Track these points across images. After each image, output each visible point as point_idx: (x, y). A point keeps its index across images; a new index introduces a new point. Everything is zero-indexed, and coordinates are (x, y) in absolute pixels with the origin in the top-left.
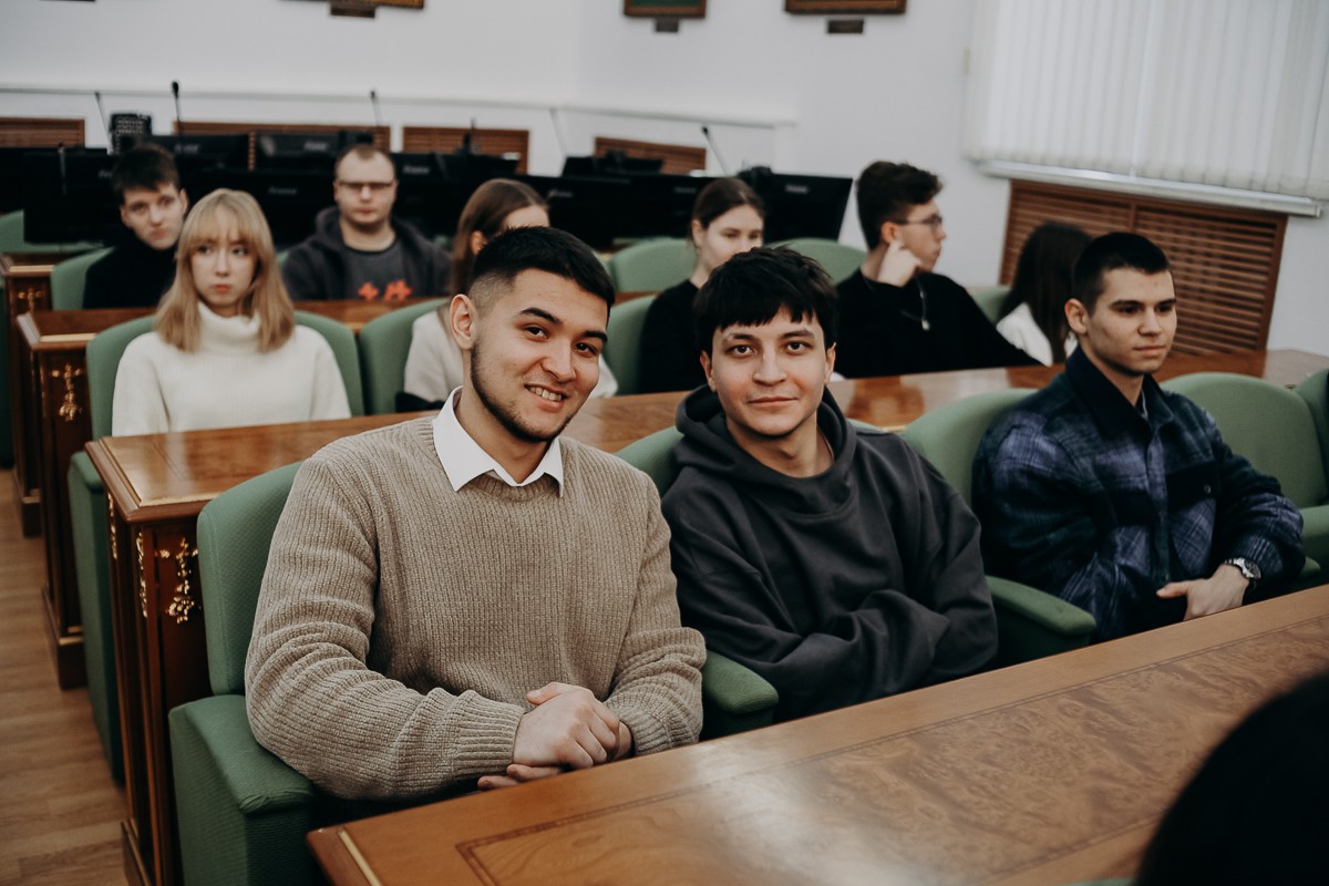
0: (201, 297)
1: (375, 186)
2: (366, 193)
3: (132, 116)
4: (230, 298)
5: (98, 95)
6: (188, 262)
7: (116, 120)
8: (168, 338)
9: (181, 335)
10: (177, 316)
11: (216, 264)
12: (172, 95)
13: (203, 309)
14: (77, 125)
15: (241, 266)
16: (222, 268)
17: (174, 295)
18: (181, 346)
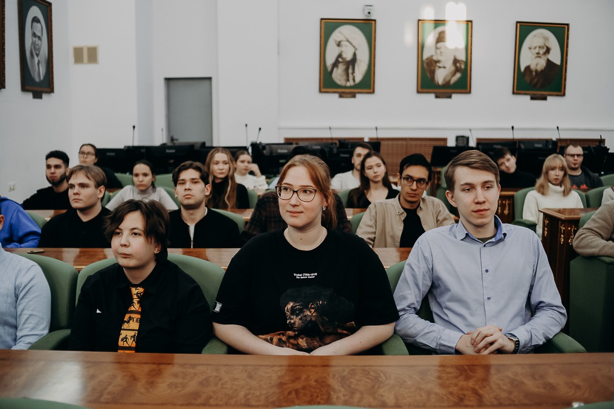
0: (550, 181)
1: (578, 155)
2: (576, 158)
3: (463, 137)
4: (558, 182)
5: (470, 130)
6: (547, 173)
7: (458, 138)
8: (539, 191)
9: (543, 191)
10: (542, 186)
11: (556, 173)
12: (511, 129)
13: (550, 184)
14: (445, 140)
15: (561, 173)
16: (557, 174)
17: (540, 181)
18: (543, 194)
